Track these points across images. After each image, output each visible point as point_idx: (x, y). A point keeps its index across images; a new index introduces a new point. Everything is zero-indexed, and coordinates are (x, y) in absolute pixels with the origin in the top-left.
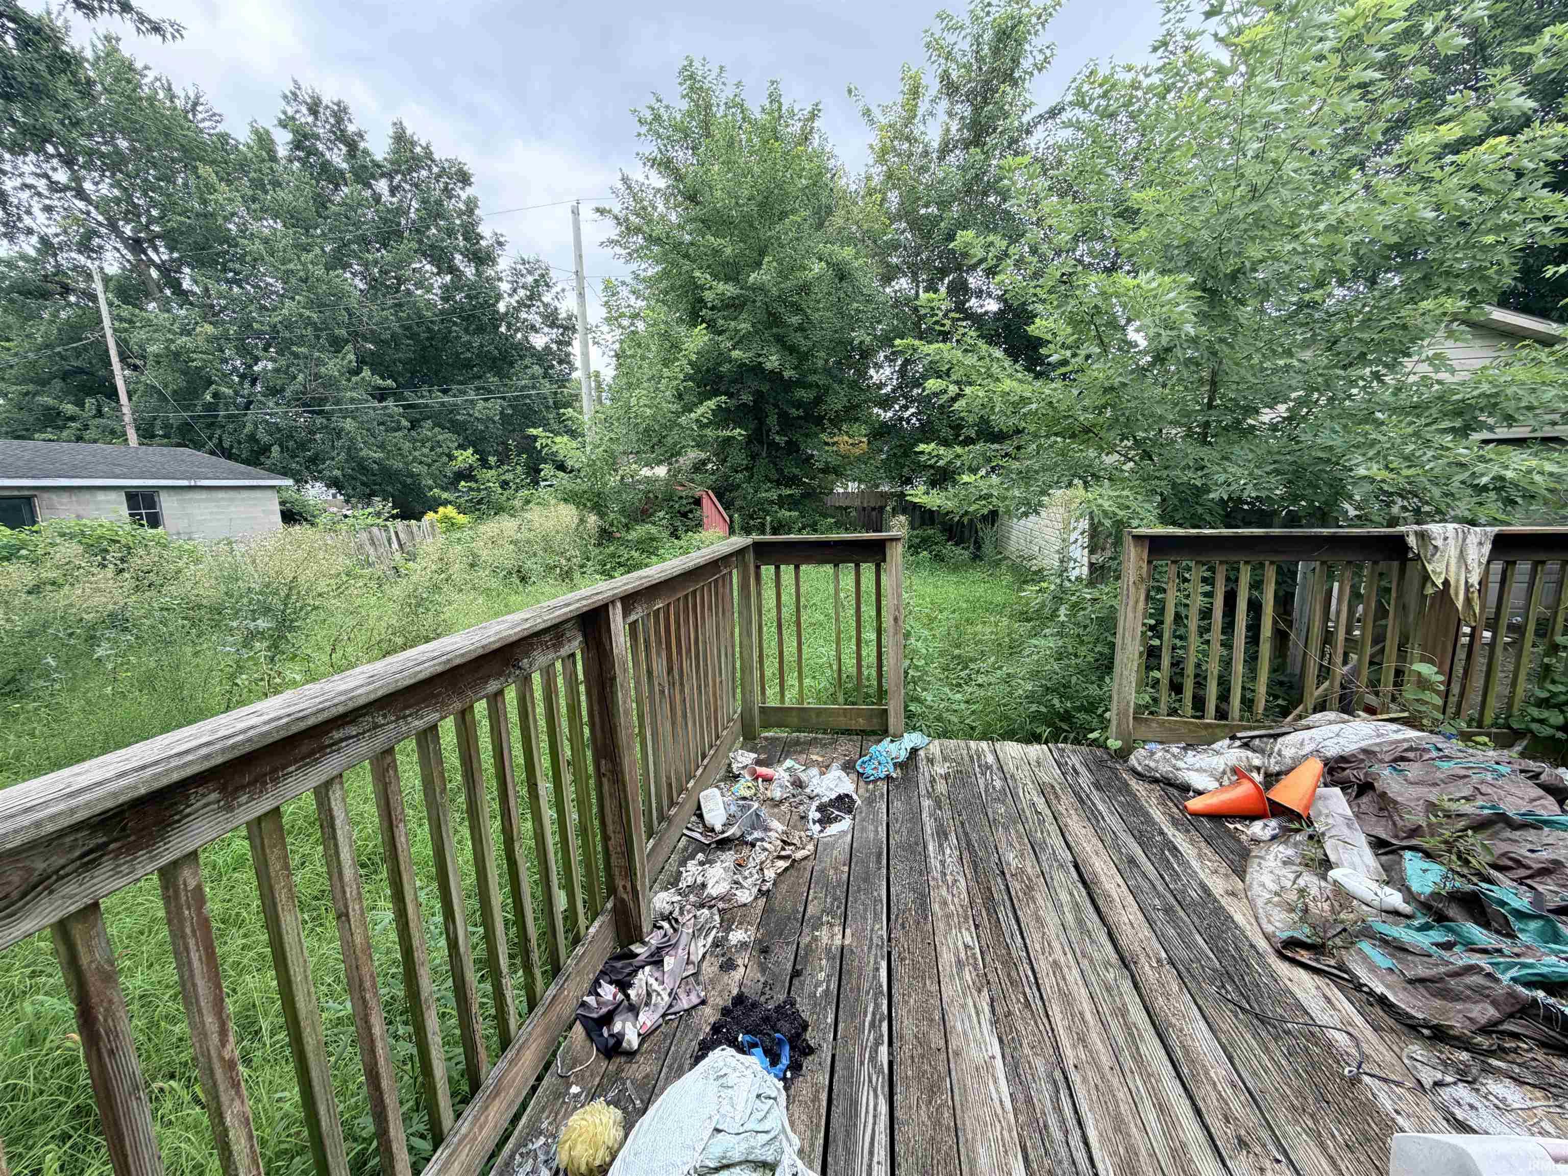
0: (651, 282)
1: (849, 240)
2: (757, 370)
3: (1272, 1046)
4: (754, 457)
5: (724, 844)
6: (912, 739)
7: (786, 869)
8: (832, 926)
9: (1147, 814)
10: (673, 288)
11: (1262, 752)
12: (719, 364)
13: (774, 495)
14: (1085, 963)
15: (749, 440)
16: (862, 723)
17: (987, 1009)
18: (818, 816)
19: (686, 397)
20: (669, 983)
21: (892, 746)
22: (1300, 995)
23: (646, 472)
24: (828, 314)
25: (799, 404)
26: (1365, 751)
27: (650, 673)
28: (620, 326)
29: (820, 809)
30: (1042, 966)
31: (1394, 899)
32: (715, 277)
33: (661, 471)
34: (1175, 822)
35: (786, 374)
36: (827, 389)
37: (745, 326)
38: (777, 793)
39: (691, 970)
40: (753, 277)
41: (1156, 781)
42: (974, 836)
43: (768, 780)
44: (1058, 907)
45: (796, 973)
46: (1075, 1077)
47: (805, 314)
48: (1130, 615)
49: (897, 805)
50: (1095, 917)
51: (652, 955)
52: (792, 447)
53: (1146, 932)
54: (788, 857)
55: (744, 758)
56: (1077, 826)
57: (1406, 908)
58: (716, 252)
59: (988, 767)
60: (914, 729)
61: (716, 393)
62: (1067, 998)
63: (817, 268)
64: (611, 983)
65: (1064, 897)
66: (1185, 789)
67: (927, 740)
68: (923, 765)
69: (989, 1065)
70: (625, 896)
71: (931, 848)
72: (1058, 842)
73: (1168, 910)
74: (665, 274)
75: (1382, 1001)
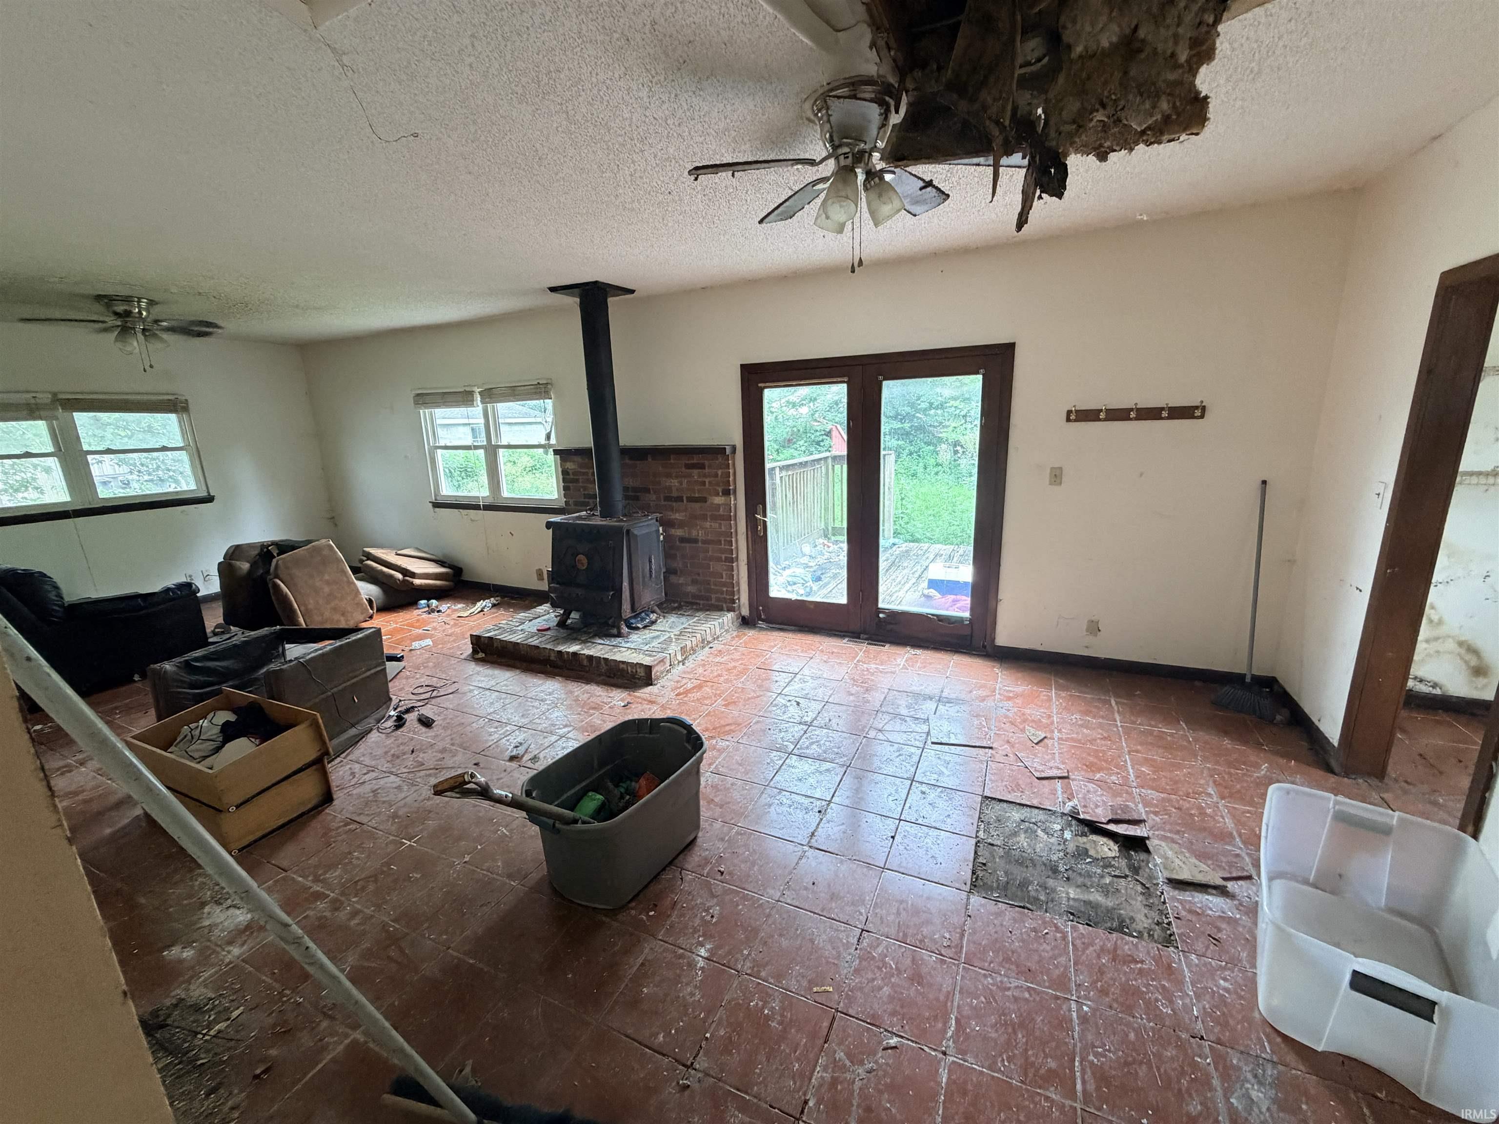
6: (892, 541)
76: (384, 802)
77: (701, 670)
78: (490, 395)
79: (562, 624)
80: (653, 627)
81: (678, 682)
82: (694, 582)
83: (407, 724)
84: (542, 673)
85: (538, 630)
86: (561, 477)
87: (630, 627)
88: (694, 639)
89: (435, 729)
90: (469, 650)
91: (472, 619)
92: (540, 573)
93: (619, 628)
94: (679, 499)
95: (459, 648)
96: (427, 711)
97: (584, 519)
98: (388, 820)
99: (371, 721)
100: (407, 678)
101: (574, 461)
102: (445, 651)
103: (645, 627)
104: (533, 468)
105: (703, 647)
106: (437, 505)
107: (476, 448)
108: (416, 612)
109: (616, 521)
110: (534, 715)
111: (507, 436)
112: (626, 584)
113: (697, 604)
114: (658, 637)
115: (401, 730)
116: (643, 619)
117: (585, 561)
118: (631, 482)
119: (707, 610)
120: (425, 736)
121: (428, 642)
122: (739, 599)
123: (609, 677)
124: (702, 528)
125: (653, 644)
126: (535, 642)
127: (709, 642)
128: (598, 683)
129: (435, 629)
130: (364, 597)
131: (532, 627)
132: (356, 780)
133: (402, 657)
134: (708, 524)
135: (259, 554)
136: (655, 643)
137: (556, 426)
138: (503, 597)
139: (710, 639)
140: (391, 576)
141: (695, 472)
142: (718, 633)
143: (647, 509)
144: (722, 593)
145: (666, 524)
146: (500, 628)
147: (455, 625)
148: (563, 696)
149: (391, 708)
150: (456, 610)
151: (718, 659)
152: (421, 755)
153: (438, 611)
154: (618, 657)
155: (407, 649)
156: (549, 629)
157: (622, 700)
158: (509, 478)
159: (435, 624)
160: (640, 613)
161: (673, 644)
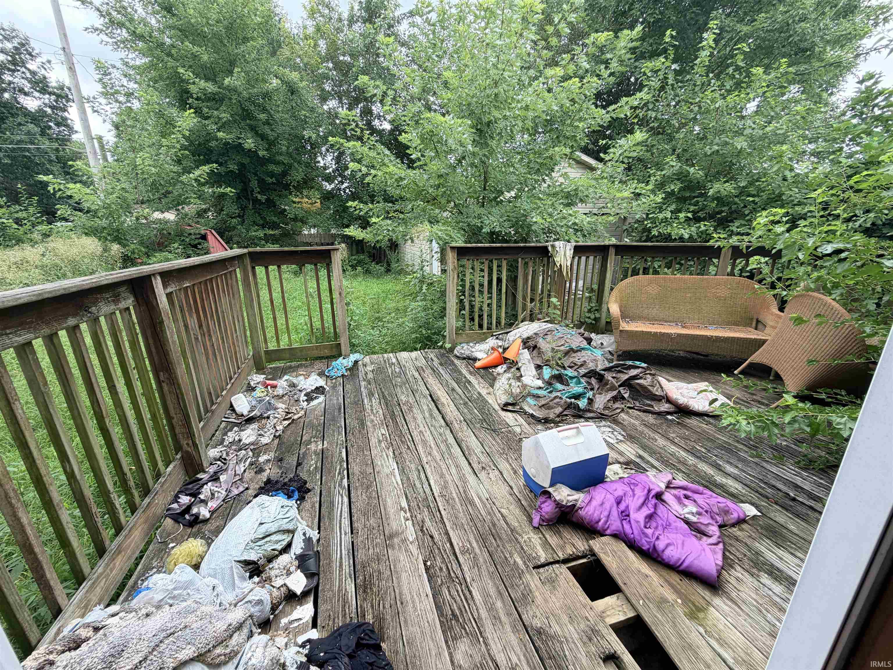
0: (141, 70)
1: (295, 68)
2: (239, 148)
3: (497, 438)
4: (243, 209)
5: (250, 420)
6: (353, 357)
7: (289, 424)
8: (316, 442)
9: (460, 372)
10: (161, 77)
11: (502, 339)
12: (208, 141)
13: (261, 234)
14: (432, 429)
15: (239, 197)
16: (327, 352)
17: (391, 454)
18: (306, 398)
19: (184, 162)
20: (224, 486)
21: (344, 361)
22: (507, 420)
23: (157, 215)
24: (286, 116)
25: (272, 175)
26: (535, 334)
27: (186, 326)
28: (117, 101)
29: (305, 395)
30: (415, 434)
31: (540, 383)
32: (197, 75)
33: (171, 216)
34: (471, 373)
35: (261, 153)
36: (291, 166)
37: (225, 116)
38: (280, 391)
39: (238, 478)
40: (227, 81)
41: (464, 359)
42: (386, 393)
43: (274, 387)
44: (422, 412)
45: (299, 464)
46: (427, 467)
47: (269, 113)
48: (451, 285)
49: (348, 387)
50: (437, 412)
51: (211, 477)
52: (270, 204)
53: (457, 412)
54: (290, 418)
55: (257, 378)
56: (432, 381)
57: (542, 385)
58: (195, 56)
59: (393, 364)
60: (356, 352)
61: (207, 162)
62: (424, 442)
63: (275, 82)
64: (187, 495)
65: (425, 407)
66: (475, 360)
67: (362, 356)
68: (361, 368)
69: (392, 473)
70: (189, 449)
71: (366, 401)
72: (423, 388)
73: (465, 404)
74: (152, 66)
75: (532, 416)
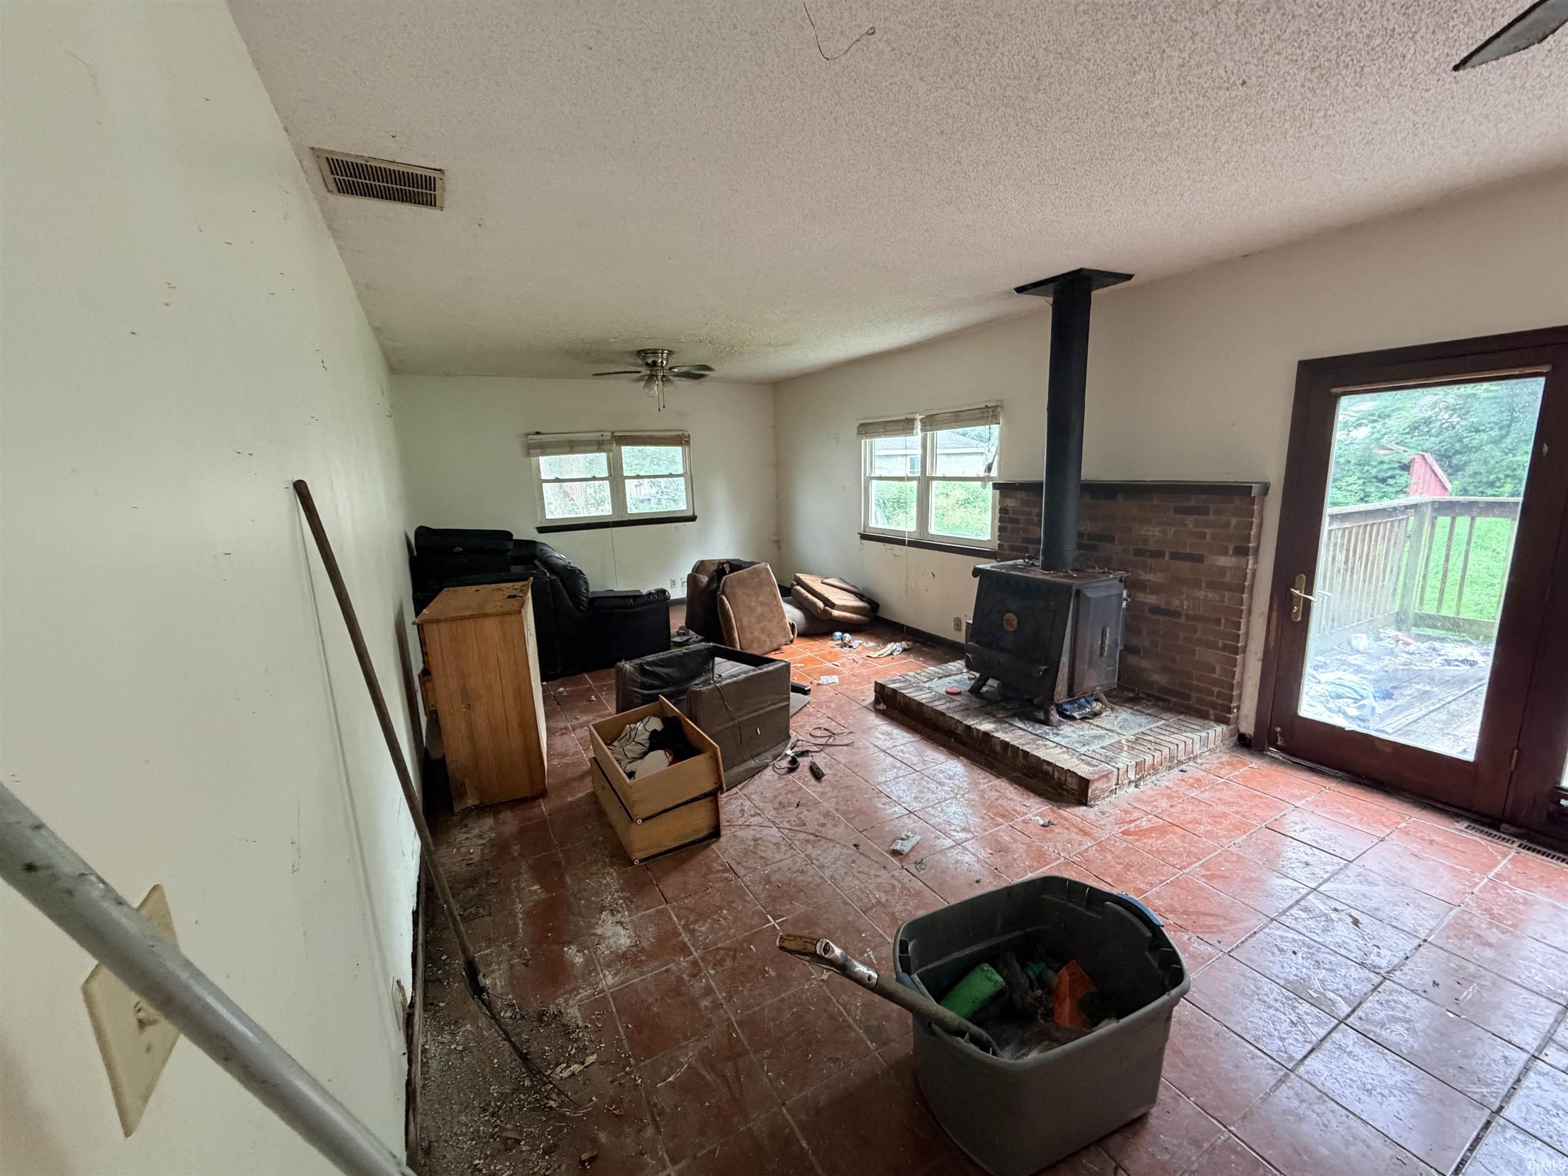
43: (1407, 643)
76: (761, 858)
77: (1164, 804)
78: (932, 422)
79: (975, 691)
80: (1096, 721)
81: (1126, 812)
82: (1165, 670)
83: (799, 770)
84: (944, 746)
85: (948, 693)
86: (998, 515)
87: (1062, 714)
88: (1157, 754)
89: (823, 784)
90: (872, 698)
91: (881, 661)
92: (958, 624)
93: (1047, 713)
94: (1159, 554)
95: (862, 692)
96: (820, 760)
97: (1021, 570)
98: (760, 883)
99: (769, 755)
100: (810, 715)
101: (1016, 498)
102: (849, 693)
103: (1083, 719)
104: (967, 502)
105: (1170, 768)
106: (864, 537)
107: (910, 479)
108: (831, 643)
109: (1063, 577)
110: (928, 800)
111: (944, 467)
112: (1065, 659)
113: (1163, 700)
114: (1101, 737)
115: (793, 774)
116: (1081, 707)
117: (1015, 622)
118: (1088, 527)
119: (1182, 713)
120: (812, 789)
121: (835, 679)
122: (1238, 708)
123: (1027, 775)
124: (1189, 597)
125: (1094, 747)
126: (941, 706)
127: (1180, 763)
128: (1014, 780)
129: (843, 665)
130: (788, 620)
131: (942, 686)
132: (743, 819)
133: (809, 690)
134: (1200, 594)
135: (716, 571)
136: (1096, 746)
137: (1001, 455)
138: (915, 642)
139: (1182, 758)
140: (814, 604)
141: (1190, 520)
142: (1197, 751)
143: (1107, 565)
144: (1211, 693)
145: (1132, 585)
146: (906, 680)
147: (863, 665)
148: (965, 785)
149: (789, 745)
150: (866, 648)
151: (1194, 793)
152: (805, 812)
153: (850, 647)
154: (1042, 754)
155: (815, 682)
156: (959, 694)
157: (1041, 815)
158: (939, 511)
159: (844, 660)
160: (1078, 699)
161: (1124, 754)
